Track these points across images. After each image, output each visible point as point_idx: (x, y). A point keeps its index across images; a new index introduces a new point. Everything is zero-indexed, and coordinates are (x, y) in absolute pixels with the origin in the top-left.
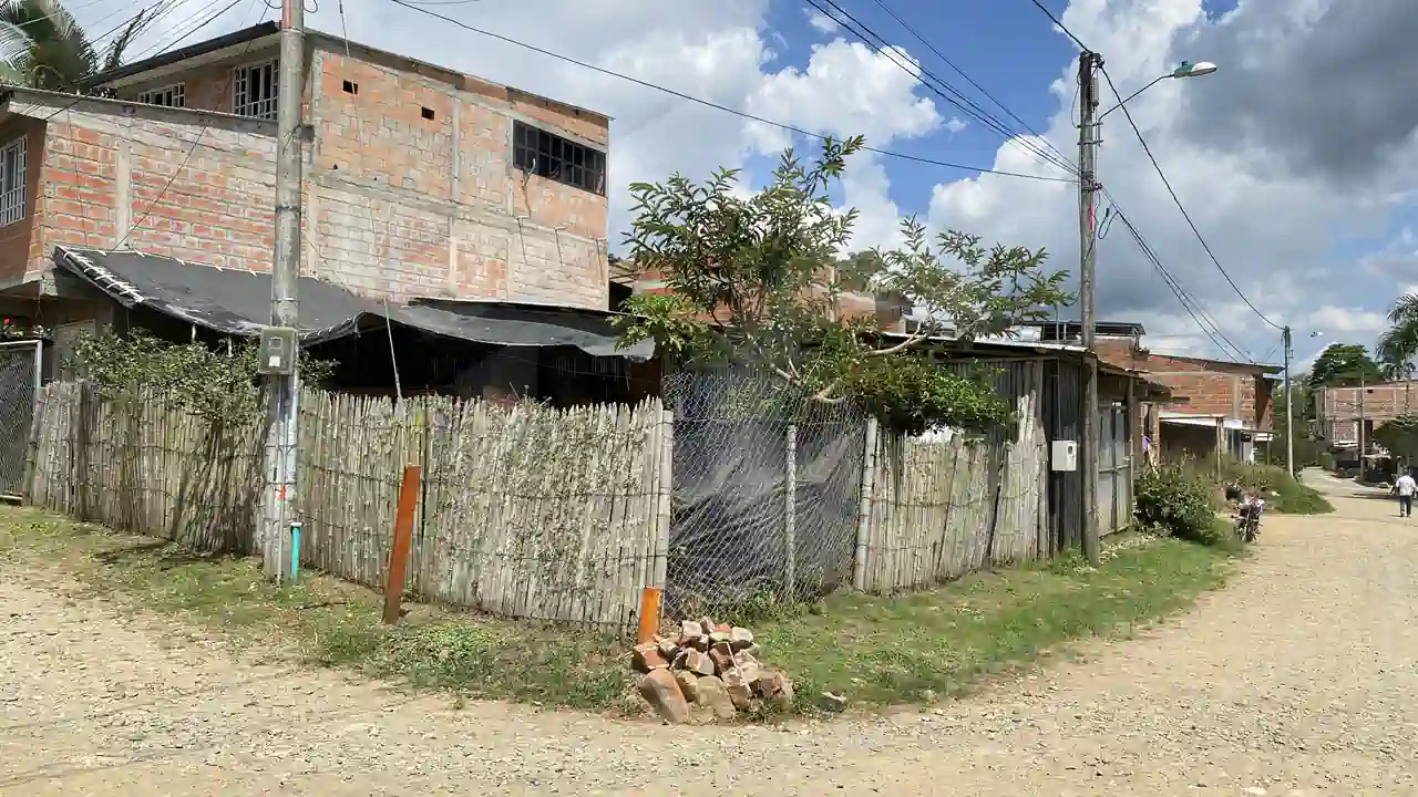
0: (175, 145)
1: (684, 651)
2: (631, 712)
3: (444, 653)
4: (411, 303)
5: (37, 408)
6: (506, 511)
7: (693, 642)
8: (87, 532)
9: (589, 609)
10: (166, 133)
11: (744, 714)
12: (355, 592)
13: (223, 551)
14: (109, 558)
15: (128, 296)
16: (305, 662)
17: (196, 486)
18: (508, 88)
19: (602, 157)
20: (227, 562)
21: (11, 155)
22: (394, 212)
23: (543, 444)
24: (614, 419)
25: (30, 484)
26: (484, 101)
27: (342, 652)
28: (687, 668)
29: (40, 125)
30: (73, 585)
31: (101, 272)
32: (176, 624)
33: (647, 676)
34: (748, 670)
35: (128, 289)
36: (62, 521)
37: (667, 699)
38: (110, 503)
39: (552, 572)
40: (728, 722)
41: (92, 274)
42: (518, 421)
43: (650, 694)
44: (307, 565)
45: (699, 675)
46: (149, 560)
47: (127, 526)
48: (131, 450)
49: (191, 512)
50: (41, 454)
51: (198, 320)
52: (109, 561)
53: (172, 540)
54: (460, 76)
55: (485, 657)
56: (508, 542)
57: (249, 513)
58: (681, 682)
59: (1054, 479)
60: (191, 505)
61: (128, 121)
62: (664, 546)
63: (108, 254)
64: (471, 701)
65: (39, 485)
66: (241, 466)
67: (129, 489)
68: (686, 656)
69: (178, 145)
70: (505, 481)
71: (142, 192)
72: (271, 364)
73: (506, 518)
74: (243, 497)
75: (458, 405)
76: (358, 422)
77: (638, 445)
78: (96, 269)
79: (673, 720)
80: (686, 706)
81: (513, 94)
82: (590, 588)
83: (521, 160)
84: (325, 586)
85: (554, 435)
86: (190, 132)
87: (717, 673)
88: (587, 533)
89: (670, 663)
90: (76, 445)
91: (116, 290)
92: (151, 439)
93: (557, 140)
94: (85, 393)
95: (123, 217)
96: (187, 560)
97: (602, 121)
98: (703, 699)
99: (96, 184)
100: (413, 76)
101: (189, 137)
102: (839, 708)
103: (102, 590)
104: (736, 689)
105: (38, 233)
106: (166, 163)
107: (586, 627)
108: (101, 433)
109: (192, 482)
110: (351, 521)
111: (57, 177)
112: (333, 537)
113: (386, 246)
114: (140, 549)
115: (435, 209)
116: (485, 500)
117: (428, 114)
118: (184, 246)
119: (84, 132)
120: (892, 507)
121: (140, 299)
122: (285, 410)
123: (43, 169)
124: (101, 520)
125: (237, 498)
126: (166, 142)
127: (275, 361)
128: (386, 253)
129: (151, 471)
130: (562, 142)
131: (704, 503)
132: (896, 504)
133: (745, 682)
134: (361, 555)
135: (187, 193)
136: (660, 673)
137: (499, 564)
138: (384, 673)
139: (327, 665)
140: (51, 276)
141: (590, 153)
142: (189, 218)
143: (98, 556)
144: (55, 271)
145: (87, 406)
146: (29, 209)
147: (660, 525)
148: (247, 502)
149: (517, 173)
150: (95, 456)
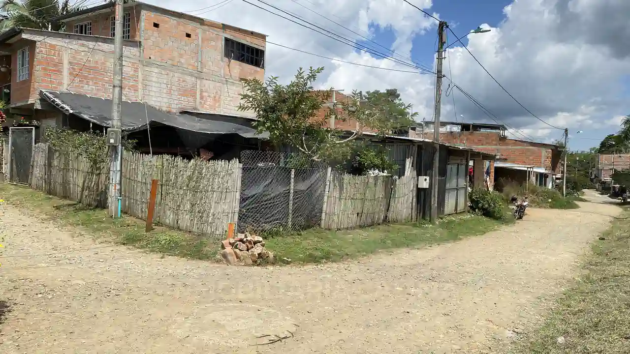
0: (86, 50)
1: (238, 243)
2: (218, 261)
3: (163, 242)
4: (180, 113)
5: (33, 152)
6: (188, 196)
7: (241, 240)
8: (50, 198)
9: (213, 230)
10: (83, 45)
11: (255, 263)
12: (139, 221)
13: (97, 207)
14: (57, 208)
15: (67, 110)
16: (117, 243)
17: (88, 183)
18: (223, 24)
19: (262, 52)
20: (98, 211)
21: (23, 53)
22: (174, 76)
23: (200, 173)
24: (223, 165)
25: (31, 181)
26: (212, 29)
27: (130, 241)
28: (238, 248)
29: (33, 43)
30: (44, 216)
31: (58, 101)
32: (78, 230)
33: (223, 251)
34: (257, 250)
35: (67, 108)
36: (42, 195)
37: (229, 258)
38: (59, 189)
39: (201, 217)
40: (249, 265)
41: (54, 101)
42: (193, 165)
43: (225, 256)
44: (124, 212)
45: (241, 250)
46: (71, 208)
47: (65, 197)
48: (66, 169)
49: (86, 193)
50: (35, 168)
51: (92, 120)
52: (57, 209)
53: (80, 202)
54: (202, 20)
55: (176, 243)
56: (188, 206)
57: (106, 193)
58: (235, 253)
59: (420, 191)
60: (86, 190)
61: (67, 41)
62: (237, 209)
63: (61, 93)
64: (168, 256)
65: (34, 181)
66: (103, 177)
67: (65, 183)
68: (238, 244)
69: (86, 49)
70: (187, 186)
71: (73, 68)
72: (111, 142)
73: (188, 198)
74: (104, 188)
75: (173, 158)
76: (141, 163)
77: (230, 175)
78: (55, 99)
79: (230, 263)
80: (236, 260)
81: (225, 27)
82: (213, 223)
83: (227, 54)
84: (129, 220)
85: (204, 171)
86: (91, 44)
87: (248, 250)
88: (213, 204)
89: (233, 246)
90: (47, 167)
91: (62, 108)
92: (73, 166)
93: (243, 45)
94: (50, 148)
95: (66, 79)
96: (83, 209)
97: (263, 37)
98: (242, 258)
99: (55, 65)
100: (182, 20)
101: (91, 47)
102: (288, 263)
103: (54, 218)
104: (253, 255)
105: (34, 85)
106: (83, 57)
107: (212, 235)
108: (55, 163)
109: (87, 182)
110: (138, 197)
111: (40, 63)
112: (133, 203)
113: (171, 89)
114: (69, 205)
115: (192, 75)
116: (182, 192)
117: (188, 35)
118: (89, 90)
119: (51, 45)
120: (337, 200)
121: (71, 112)
122: (116, 158)
123: (35, 59)
124: (55, 195)
125: (102, 188)
126: (83, 49)
127: (112, 141)
128: (170, 93)
129: (73, 177)
130: (246, 46)
131: (254, 195)
132: (340, 199)
133: (256, 253)
134: (142, 209)
135: (90, 68)
136: (229, 249)
137: (185, 213)
138: (142, 247)
139: (124, 244)
140: (39, 101)
141: (257, 50)
142: (92, 79)
143: (54, 207)
144: (40, 100)
145: (51, 153)
146: (30, 74)
147: (236, 201)
148: (105, 190)
149: (226, 59)
150: (54, 172)
